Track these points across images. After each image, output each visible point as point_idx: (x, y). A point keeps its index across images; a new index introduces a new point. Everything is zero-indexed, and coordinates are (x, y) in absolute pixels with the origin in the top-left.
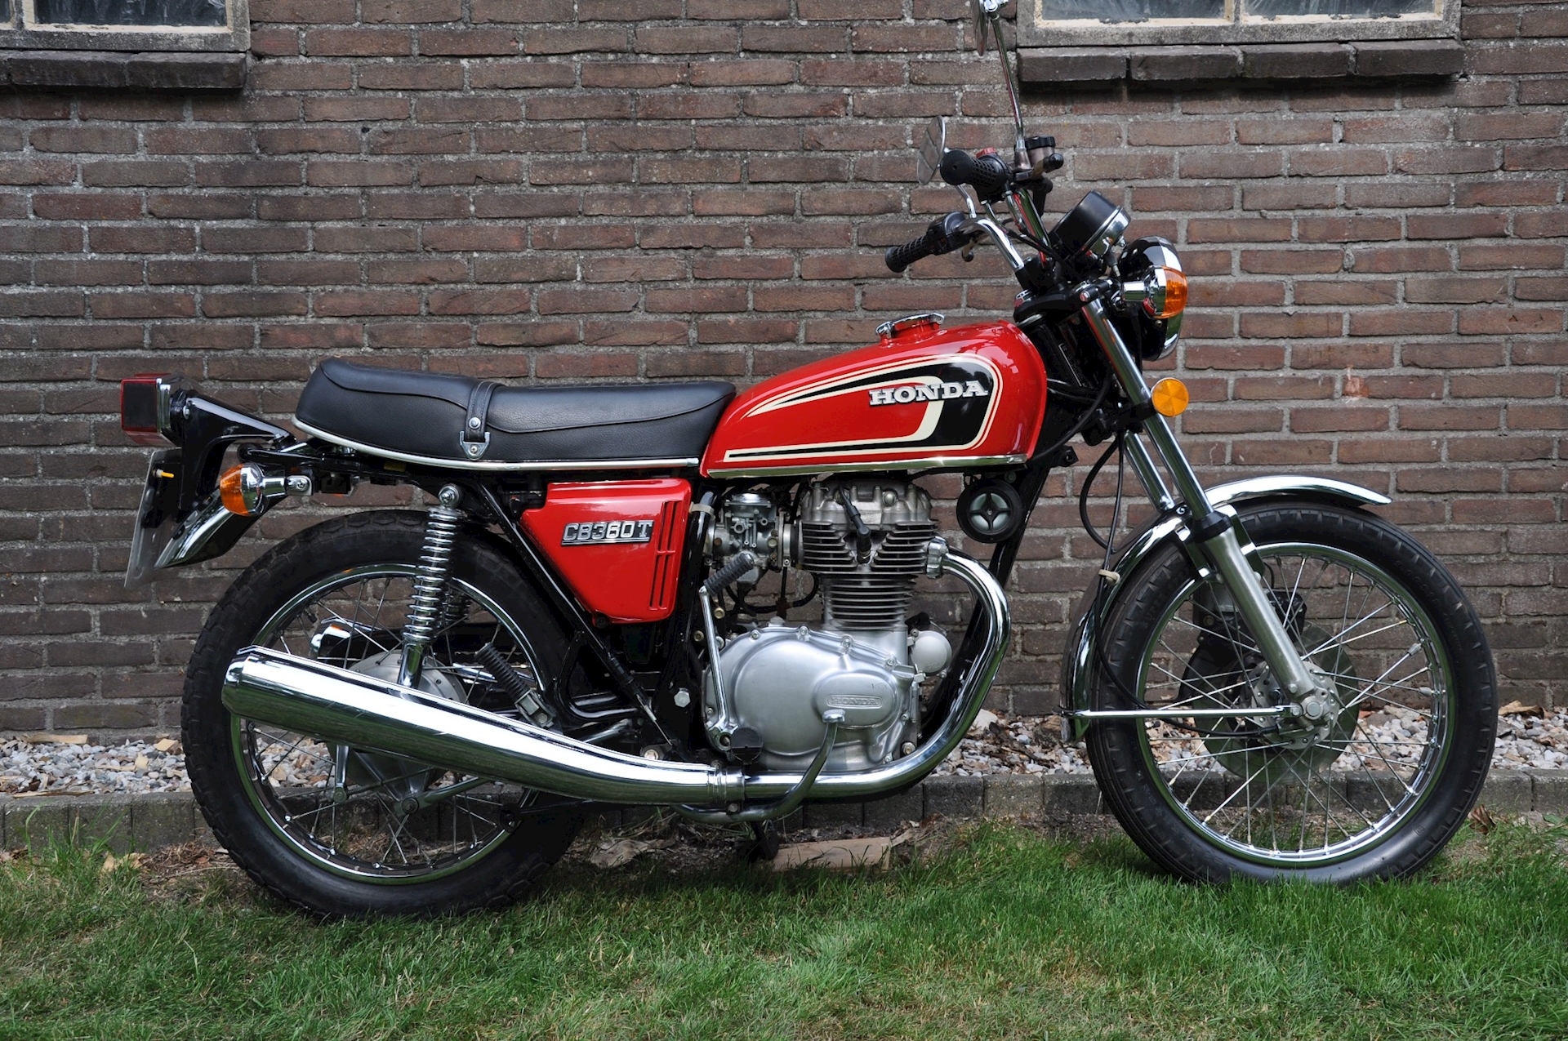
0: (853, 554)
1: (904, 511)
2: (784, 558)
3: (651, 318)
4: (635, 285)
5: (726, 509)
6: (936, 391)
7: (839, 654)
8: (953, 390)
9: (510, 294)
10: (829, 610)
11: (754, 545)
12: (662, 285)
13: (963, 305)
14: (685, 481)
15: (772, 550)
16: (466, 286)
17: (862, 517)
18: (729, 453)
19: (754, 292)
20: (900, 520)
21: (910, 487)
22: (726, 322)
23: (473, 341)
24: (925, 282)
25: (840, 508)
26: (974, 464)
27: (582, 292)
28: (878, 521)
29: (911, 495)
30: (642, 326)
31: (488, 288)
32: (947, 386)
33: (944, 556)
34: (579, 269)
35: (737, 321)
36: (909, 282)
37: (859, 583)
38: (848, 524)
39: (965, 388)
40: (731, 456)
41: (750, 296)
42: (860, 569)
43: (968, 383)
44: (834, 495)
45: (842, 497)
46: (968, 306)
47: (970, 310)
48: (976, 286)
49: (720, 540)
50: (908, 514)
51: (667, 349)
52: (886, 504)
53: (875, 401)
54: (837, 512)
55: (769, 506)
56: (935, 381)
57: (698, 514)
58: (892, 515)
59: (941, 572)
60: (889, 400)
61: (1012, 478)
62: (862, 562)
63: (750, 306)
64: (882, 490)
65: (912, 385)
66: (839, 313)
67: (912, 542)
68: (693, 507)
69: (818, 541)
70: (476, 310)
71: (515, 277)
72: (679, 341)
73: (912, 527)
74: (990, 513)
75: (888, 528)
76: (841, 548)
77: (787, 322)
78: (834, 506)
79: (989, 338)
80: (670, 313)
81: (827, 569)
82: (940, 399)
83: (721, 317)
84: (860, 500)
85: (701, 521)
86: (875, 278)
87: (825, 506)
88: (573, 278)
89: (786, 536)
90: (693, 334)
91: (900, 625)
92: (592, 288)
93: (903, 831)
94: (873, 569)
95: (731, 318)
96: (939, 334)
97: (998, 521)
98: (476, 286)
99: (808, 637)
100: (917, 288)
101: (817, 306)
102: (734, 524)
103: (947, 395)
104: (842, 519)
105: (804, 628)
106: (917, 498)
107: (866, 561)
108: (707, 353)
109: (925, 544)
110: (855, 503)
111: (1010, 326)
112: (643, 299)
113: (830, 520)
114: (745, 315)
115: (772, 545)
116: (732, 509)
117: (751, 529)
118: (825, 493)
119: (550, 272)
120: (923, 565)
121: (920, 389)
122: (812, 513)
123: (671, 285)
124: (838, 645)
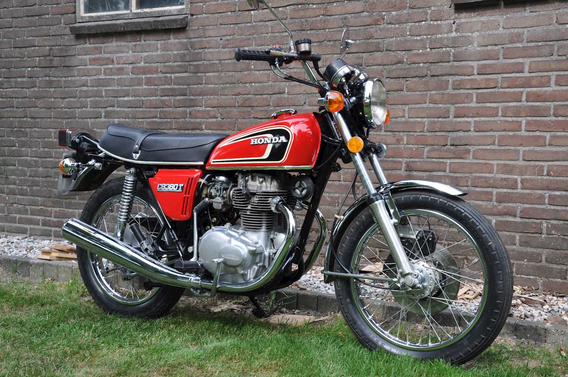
1: (266, 186)
4: (305, 95)
5: (213, 182)
6: (270, 140)
8: (275, 140)
9: (264, 99)
10: (242, 222)
11: (221, 196)
13: (427, 102)
16: (250, 96)
17: (250, 187)
20: (264, 189)
23: (252, 116)
24: (412, 93)
27: (287, 98)
31: (257, 96)
32: (274, 138)
34: (286, 89)
36: (406, 93)
40: (213, 162)
42: (247, 207)
43: (281, 137)
45: (245, 179)
46: (429, 103)
47: (430, 104)
48: (433, 94)
49: (211, 193)
52: (260, 182)
55: (228, 181)
56: (270, 136)
57: (201, 183)
58: (261, 187)
60: (256, 143)
62: (249, 204)
65: (263, 137)
67: (266, 198)
68: (200, 180)
70: (253, 105)
71: (265, 92)
74: (301, 188)
75: (259, 192)
82: (271, 143)
84: (251, 181)
86: (392, 91)
88: (284, 93)
92: (290, 96)
97: (304, 192)
98: (253, 96)
100: (409, 95)
103: (273, 142)
109: (270, 199)
112: (307, 100)
115: (225, 196)
117: (220, 189)
118: (242, 177)
119: (277, 90)
120: (269, 207)
122: (238, 185)
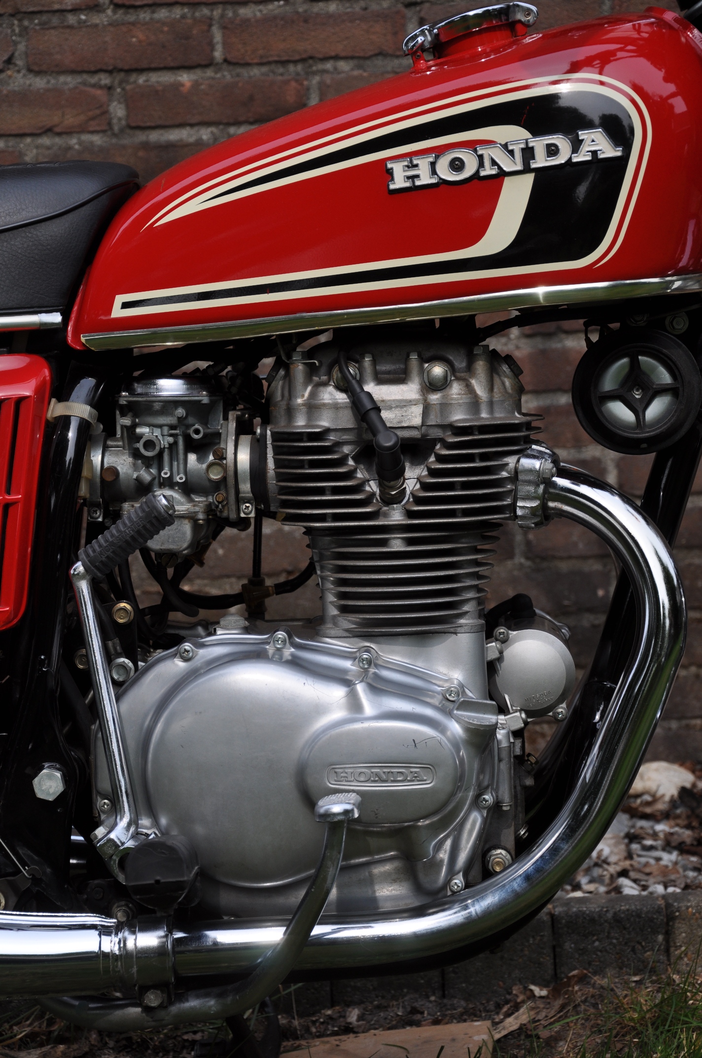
0: (373, 487)
1: (465, 399)
2: (239, 500)
3: (39, 83)
6: (518, 155)
7: (347, 683)
8: (552, 150)
10: (331, 598)
11: (179, 478)
12: (55, 20)
14: (39, 360)
15: (217, 486)
18: (120, 299)
19: (224, 28)
20: (458, 417)
21: (477, 351)
22: (178, 85)
25: (342, 398)
26: (601, 296)
28: (417, 421)
29: (480, 366)
30: (24, 98)
32: (539, 144)
33: (549, 484)
35: (196, 84)
37: (384, 543)
38: (358, 430)
39: (576, 145)
40: (126, 305)
41: (218, 36)
42: (386, 515)
43: (583, 134)
44: (329, 374)
45: (344, 378)
49: (114, 471)
50: (474, 404)
51: (73, 141)
52: (431, 386)
53: (399, 182)
54: (336, 407)
57: (65, 421)
58: (445, 406)
59: (544, 515)
60: (425, 179)
61: (681, 324)
62: (389, 501)
63: (218, 54)
64: (423, 360)
67: (484, 457)
68: (56, 409)
69: (301, 464)
72: (93, 125)
73: (483, 429)
74: (637, 395)
75: (437, 433)
76: (349, 475)
77: (287, 82)
78: (332, 395)
79: (625, 41)
80: (73, 72)
81: (322, 518)
82: (527, 170)
83: (166, 78)
84: (380, 381)
85: (71, 435)
87: (313, 395)
89: (244, 457)
90: (118, 111)
91: (470, 621)
93: (516, 1007)
94: (410, 514)
95: (186, 78)
96: (528, 40)
97: (655, 409)
99: (289, 652)
101: (339, 49)
102: (139, 437)
103: (541, 161)
104: (347, 420)
105: (281, 634)
106: (493, 371)
107: (398, 499)
108: (146, 146)
109: (511, 461)
110: (370, 387)
111: (669, 16)
112: (21, 47)
113: (325, 423)
114: (209, 73)
115: (215, 476)
116: (133, 409)
117: (173, 447)
118: (312, 370)
120: (508, 501)
121: (487, 152)
122: (290, 412)
123: (71, 19)
124: (347, 664)
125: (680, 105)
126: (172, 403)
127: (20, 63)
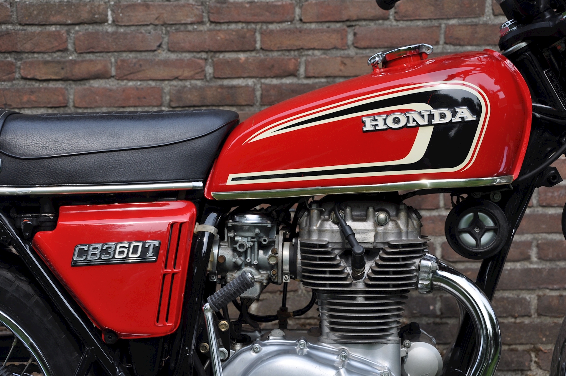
0: (349, 270)
1: (396, 230)
2: (283, 274)
3: (173, 56)
4: (159, 28)
5: (230, 229)
6: (426, 117)
7: (336, 368)
8: (443, 116)
9: (50, 35)
10: (326, 323)
11: (255, 262)
12: (182, 28)
13: (442, 42)
14: (190, 203)
15: (272, 267)
16: (10, 27)
17: (357, 236)
18: (231, 176)
19: (261, 34)
20: (392, 239)
21: (402, 207)
22: (238, 60)
23: (17, 75)
24: (408, 23)
25: (336, 227)
26: (462, 185)
27: (113, 34)
28: (372, 240)
29: (403, 215)
30: (166, 63)
31: (30, 29)
32: (436, 113)
33: (434, 273)
34: (109, 13)
35: (247, 59)
36: (395, 23)
37: (354, 299)
38: (343, 243)
39: (454, 114)
40: (233, 179)
41: (258, 37)
42: (355, 285)
43: (457, 109)
44: (329, 215)
45: (337, 217)
46: (446, 43)
47: (448, 47)
48: (453, 26)
49: (223, 258)
50: (399, 233)
51: (188, 83)
52: (379, 223)
54: (332, 231)
55: (269, 225)
57: (203, 233)
58: (385, 233)
59: (431, 288)
60: (381, 126)
61: (498, 197)
62: (357, 278)
63: (258, 46)
64: (375, 210)
66: (334, 52)
67: (404, 259)
68: (198, 228)
69: (315, 259)
70: (19, 48)
71: (53, 19)
72: (197, 76)
73: (404, 246)
74: (477, 231)
75: (381, 246)
76: (337, 266)
77: (290, 59)
78: (330, 226)
80: (189, 52)
81: (324, 285)
82: (430, 124)
83: (233, 56)
84: (354, 220)
85: (205, 240)
86: (365, 20)
87: (321, 225)
88: (104, 21)
89: (286, 253)
90: (209, 70)
91: (393, 338)
92: (122, 30)
94: (367, 285)
95: (242, 56)
96: (428, 63)
97: (486, 238)
98: (19, 27)
99: (306, 350)
100: (402, 28)
101: (315, 45)
102: (237, 242)
103: (437, 120)
104: (337, 238)
105: (302, 341)
106: (408, 217)
107: (360, 277)
108: (222, 87)
109: (417, 261)
110: (349, 223)
112: (166, 40)
113: (326, 239)
114: (254, 54)
115: (273, 262)
116: (236, 229)
117: (252, 247)
118: (321, 213)
119: (85, 16)
120: (414, 281)
121: (411, 115)
122: (310, 233)
123: (190, 28)
124: (334, 358)
125: (502, 95)
126: (253, 227)
127: (165, 47)
